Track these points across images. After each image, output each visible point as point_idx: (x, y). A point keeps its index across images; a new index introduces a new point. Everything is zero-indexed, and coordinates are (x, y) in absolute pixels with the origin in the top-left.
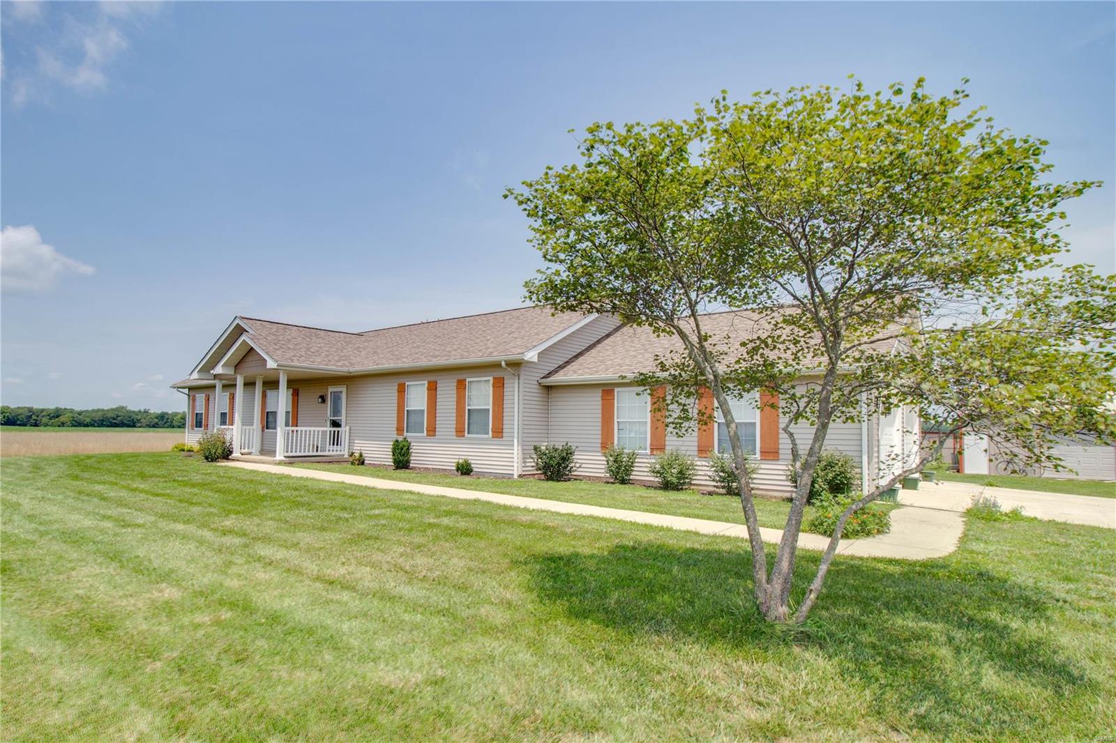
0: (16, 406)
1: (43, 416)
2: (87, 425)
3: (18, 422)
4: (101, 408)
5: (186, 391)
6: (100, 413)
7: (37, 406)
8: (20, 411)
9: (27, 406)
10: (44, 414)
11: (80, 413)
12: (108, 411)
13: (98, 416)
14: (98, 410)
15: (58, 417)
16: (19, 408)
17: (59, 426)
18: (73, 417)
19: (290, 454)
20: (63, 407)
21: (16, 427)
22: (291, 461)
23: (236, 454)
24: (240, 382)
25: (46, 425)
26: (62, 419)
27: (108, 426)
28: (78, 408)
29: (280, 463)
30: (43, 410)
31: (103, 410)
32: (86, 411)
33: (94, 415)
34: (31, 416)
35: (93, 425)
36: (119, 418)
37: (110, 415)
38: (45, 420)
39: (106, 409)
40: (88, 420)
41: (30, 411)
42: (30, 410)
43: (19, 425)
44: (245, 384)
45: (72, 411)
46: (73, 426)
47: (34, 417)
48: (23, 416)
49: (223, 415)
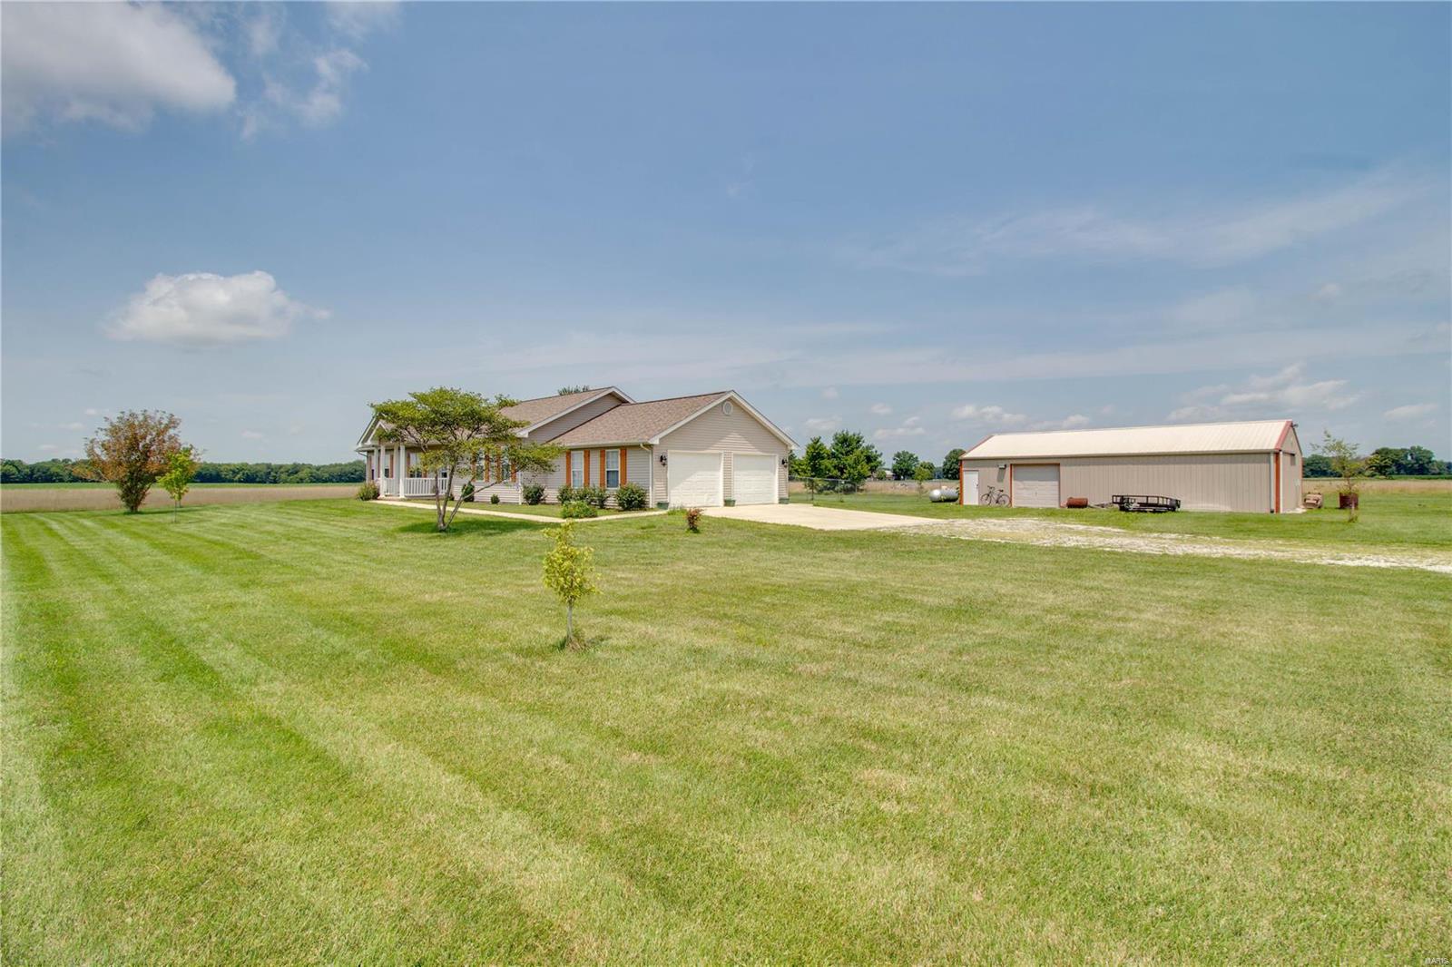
0: (255, 463)
1: (282, 473)
2: (325, 481)
3: (258, 480)
4: (338, 462)
5: (365, 453)
6: (338, 467)
7: (275, 462)
8: (259, 468)
9: (266, 462)
10: (282, 470)
11: (318, 469)
12: (346, 465)
13: (337, 471)
14: (336, 465)
15: (296, 473)
16: (257, 464)
17: (298, 482)
18: (311, 473)
19: (408, 495)
20: (301, 463)
21: (255, 484)
22: (409, 499)
23: (382, 496)
24: (383, 449)
25: (285, 482)
26: (301, 475)
27: (347, 482)
28: (316, 464)
29: (402, 500)
30: (281, 467)
31: (340, 465)
32: (324, 466)
33: (332, 469)
34: (269, 473)
35: (331, 481)
36: (358, 473)
37: (347, 469)
38: (284, 476)
39: (343, 463)
40: (326, 475)
41: (269, 468)
42: (269, 466)
43: (259, 482)
44: (386, 450)
45: (310, 466)
46: (312, 482)
47: (273, 474)
48: (262, 473)
49: (387, 471)
